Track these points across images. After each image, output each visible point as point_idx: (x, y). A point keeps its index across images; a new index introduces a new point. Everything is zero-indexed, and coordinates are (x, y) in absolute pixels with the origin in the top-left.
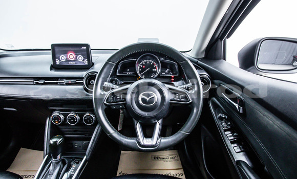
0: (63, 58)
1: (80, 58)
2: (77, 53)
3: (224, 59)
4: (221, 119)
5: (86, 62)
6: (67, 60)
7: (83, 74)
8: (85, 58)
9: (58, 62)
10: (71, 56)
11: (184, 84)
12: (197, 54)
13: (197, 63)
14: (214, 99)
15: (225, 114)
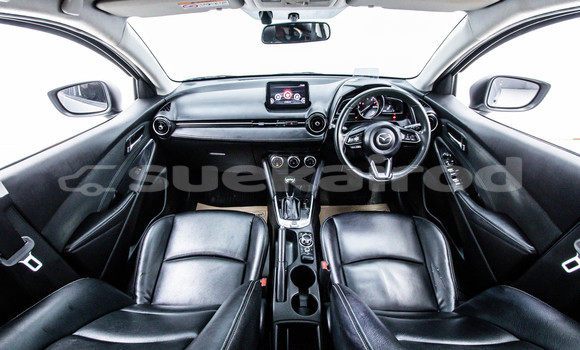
0: (278, 97)
1: (297, 97)
2: (294, 91)
3: (454, 94)
4: (445, 157)
5: (303, 101)
6: (283, 99)
7: (304, 114)
8: (302, 97)
9: (272, 101)
10: (288, 94)
11: (409, 124)
12: (424, 87)
13: (423, 97)
14: (440, 138)
15: (450, 153)
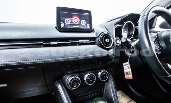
0: (68, 21)
1: (84, 22)
5: (88, 26)
6: (72, 24)
8: (87, 23)
10: (76, 20)
